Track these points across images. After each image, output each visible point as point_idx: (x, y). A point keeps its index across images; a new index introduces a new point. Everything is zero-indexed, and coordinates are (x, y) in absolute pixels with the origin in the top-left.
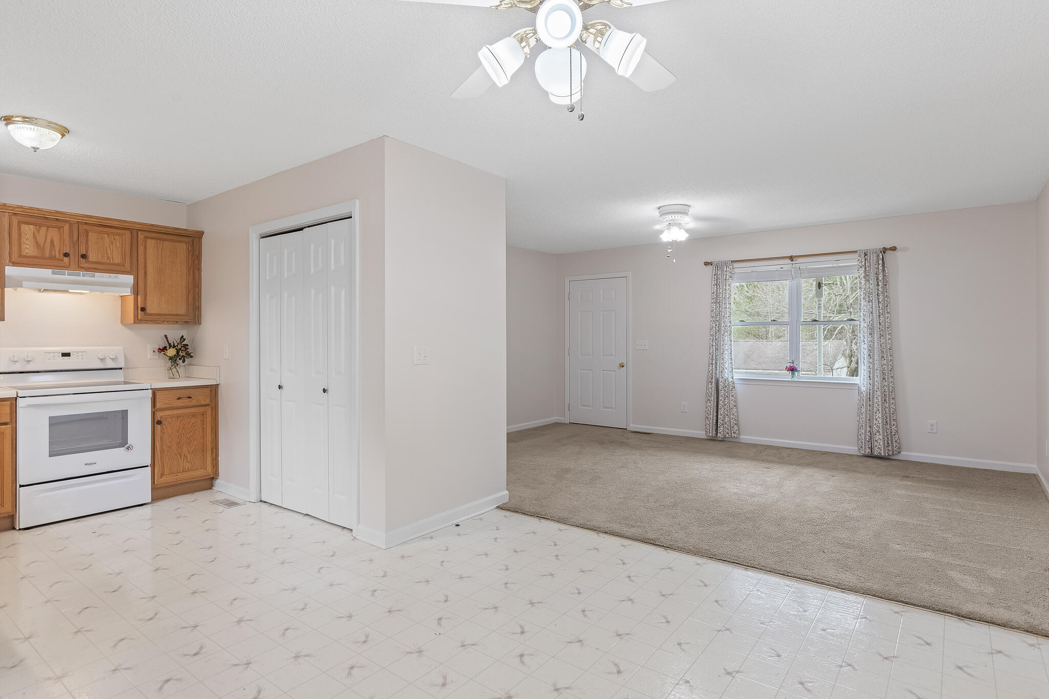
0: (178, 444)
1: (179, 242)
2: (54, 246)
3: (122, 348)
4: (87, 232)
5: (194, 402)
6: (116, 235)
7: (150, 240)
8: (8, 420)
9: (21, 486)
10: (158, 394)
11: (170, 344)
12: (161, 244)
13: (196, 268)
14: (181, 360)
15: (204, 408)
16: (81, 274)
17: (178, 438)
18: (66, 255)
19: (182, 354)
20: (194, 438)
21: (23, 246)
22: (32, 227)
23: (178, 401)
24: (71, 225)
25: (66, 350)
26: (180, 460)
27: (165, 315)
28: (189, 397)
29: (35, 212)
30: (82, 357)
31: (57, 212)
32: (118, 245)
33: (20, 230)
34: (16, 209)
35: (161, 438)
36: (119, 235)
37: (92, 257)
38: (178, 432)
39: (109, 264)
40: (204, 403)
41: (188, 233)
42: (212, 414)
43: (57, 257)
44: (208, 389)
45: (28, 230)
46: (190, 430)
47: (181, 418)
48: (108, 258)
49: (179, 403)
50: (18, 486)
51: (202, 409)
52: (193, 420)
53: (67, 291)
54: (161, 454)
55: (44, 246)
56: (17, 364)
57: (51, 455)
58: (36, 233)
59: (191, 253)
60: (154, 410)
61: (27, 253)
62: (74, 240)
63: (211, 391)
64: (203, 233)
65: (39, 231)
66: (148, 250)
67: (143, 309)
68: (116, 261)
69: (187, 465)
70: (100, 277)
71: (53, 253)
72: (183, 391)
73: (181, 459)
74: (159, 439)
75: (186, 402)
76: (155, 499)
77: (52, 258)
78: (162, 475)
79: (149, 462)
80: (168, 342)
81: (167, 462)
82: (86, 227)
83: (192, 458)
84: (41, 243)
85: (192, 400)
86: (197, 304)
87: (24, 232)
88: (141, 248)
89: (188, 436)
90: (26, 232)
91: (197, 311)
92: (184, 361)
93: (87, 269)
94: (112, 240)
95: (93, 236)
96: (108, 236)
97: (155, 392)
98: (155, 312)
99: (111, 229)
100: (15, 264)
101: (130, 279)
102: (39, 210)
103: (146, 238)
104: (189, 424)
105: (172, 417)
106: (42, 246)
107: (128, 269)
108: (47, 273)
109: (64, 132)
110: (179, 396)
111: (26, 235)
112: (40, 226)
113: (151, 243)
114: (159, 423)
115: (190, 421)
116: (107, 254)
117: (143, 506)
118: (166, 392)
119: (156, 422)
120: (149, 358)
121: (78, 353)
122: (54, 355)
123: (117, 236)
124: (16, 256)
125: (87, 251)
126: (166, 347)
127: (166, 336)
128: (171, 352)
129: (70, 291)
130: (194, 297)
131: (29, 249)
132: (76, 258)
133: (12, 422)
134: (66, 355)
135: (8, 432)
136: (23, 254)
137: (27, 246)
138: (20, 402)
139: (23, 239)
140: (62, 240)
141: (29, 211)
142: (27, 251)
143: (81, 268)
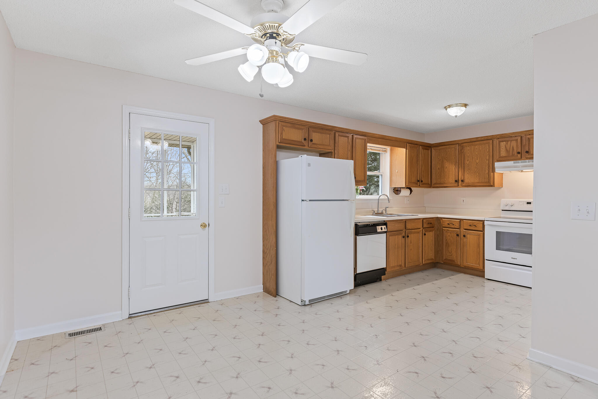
2: (514, 149)
4: (528, 140)
9: (486, 260)
16: (527, 161)
18: (519, 153)
21: (501, 152)
22: (504, 142)
24: (521, 137)
25: (529, 201)
31: (514, 133)
33: (500, 145)
34: (498, 136)
43: (515, 155)
45: (503, 144)
56: (507, 206)
57: (497, 249)
58: (506, 146)
62: (524, 144)
65: (507, 144)
71: (514, 153)
77: (513, 155)
84: (508, 150)
90: (502, 146)
93: (529, 158)
100: (499, 161)
102: (506, 134)
106: (509, 151)
108: (512, 163)
109: (466, 105)
112: (508, 141)
122: (523, 203)
124: (498, 158)
125: (529, 149)
131: (503, 153)
132: (524, 154)
133: (483, 230)
134: (529, 203)
135: (482, 235)
136: (501, 156)
137: (502, 152)
138: (486, 223)
139: (501, 149)
140: (517, 145)
141: (502, 136)
142: (502, 154)
143: (527, 158)
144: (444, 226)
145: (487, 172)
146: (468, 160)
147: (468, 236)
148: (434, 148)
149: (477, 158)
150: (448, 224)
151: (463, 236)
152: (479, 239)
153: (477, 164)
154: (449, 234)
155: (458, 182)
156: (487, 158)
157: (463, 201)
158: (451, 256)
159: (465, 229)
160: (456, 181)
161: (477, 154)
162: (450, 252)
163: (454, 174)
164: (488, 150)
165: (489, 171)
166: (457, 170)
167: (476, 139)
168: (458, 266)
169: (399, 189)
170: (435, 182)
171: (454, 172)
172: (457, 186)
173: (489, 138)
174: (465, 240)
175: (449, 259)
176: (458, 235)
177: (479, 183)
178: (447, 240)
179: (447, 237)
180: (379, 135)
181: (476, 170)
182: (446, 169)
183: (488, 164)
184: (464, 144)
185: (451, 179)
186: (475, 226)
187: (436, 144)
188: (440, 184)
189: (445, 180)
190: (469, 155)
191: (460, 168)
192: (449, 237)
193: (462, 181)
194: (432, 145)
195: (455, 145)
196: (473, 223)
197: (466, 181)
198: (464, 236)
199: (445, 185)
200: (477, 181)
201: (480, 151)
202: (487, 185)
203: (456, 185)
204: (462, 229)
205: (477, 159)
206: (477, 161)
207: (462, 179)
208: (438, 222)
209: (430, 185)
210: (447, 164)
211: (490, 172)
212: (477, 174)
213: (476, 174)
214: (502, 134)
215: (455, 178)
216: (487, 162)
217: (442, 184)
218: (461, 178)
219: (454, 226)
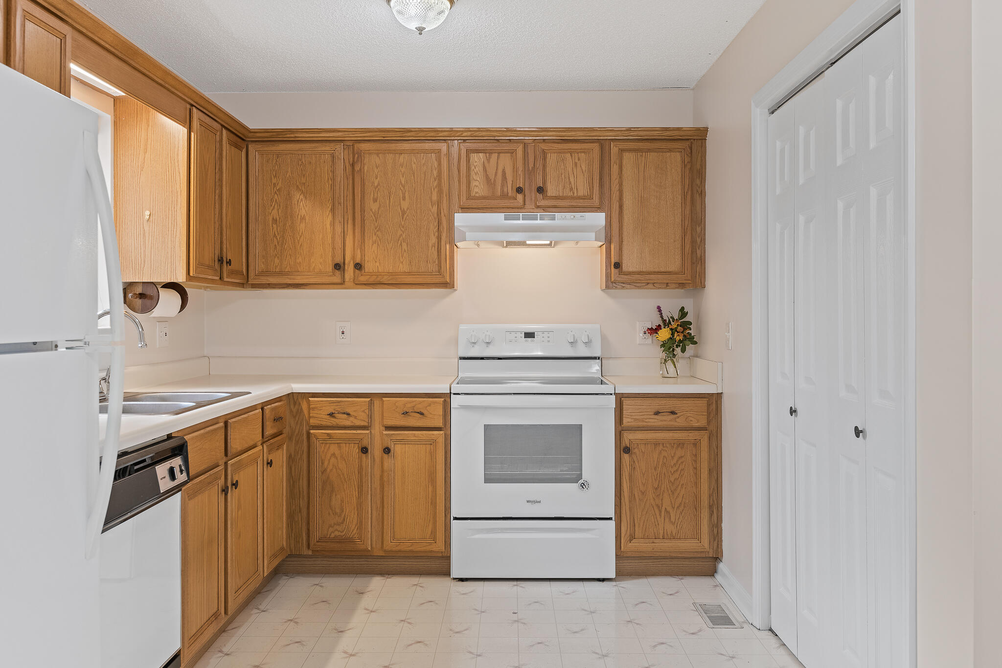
0: (656, 489)
1: (670, 150)
2: (506, 178)
3: (598, 326)
4: (544, 153)
5: (680, 422)
6: (581, 152)
7: (627, 154)
8: (441, 425)
9: (455, 519)
10: (626, 402)
11: (664, 321)
12: (643, 158)
13: (697, 191)
14: (679, 349)
15: (696, 433)
16: (539, 217)
17: (655, 480)
18: (519, 190)
19: (678, 338)
20: (681, 483)
21: (473, 183)
22: (481, 155)
23: (656, 417)
24: (525, 145)
25: (530, 328)
26: (658, 517)
27: (649, 273)
28: (673, 413)
29: (484, 134)
30: (549, 339)
31: (508, 130)
32: (583, 167)
33: (469, 161)
34: (465, 134)
35: (630, 476)
36: (584, 152)
37: (551, 191)
38: (655, 469)
39: (573, 198)
40: (696, 425)
41: (682, 133)
42: (710, 447)
43: (510, 194)
44: (705, 401)
45: (477, 159)
46: (675, 469)
47: (661, 446)
48: (571, 189)
49: (656, 421)
50: (452, 518)
51: (692, 436)
52: (680, 453)
53: (522, 244)
54: (630, 501)
55: (495, 180)
56: (476, 346)
57: (488, 480)
58: (486, 165)
59: (689, 166)
60: (620, 428)
61: (476, 193)
62: (530, 168)
63: (709, 405)
64: (706, 130)
65: (489, 161)
66: (624, 169)
67: (617, 265)
68: (581, 193)
69: (670, 528)
70: (563, 219)
71: (505, 190)
72: (663, 401)
73: (660, 515)
74: (627, 478)
75: (666, 420)
76: (622, 573)
77: (504, 196)
78: (632, 538)
79: (612, 514)
80: (662, 317)
81: (639, 517)
82: (543, 146)
83: (677, 518)
84: (492, 177)
85: (678, 417)
86: (699, 252)
87: (473, 164)
88: (615, 168)
89: (672, 479)
90: (475, 164)
91: (699, 266)
92: (683, 351)
93: (545, 209)
94: (577, 161)
95: (552, 158)
96: (571, 155)
97: (620, 398)
98: (634, 270)
99: (574, 144)
100: (465, 209)
101: (599, 219)
102: (487, 130)
103: (622, 151)
104: (673, 457)
105: (646, 443)
106: (492, 181)
107: (596, 201)
108: (498, 218)
110: (656, 408)
111: (475, 168)
112: (491, 152)
113: (629, 159)
114: (627, 450)
115: (675, 453)
116: (570, 183)
117: (605, 583)
118: (638, 401)
119: (623, 449)
120: (638, 343)
121: (543, 332)
122: (516, 335)
123: (583, 154)
124: (465, 199)
125: (544, 182)
126: (659, 325)
127: (659, 308)
128: (664, 334)
129: (528, 242)
130: (693, 242)
131: (479, 188)
132: (531, 194)
133: (445, 427)
134: (529, 335)
135: (441, 440)
136: (473, 194)
137: (477, 183)
138: (455, 401)
139: (472, 173)
140: (515, 169)
141: (477, 134)
142: (476, 190)
143: (538, 207)
144: (313, 422)
145: (433, 240)
146: (375, 200)
147: (398, 449)
148: (259, 146)
149: (404, 194)
150: (331, 415)
151: (384, 449)
152: (432, 455)
153: (404, 213)
154: (334, 449)
155: (342, 269)
156: (435, 198)
157: (343, 333)
158: (339, 525)
159: (388, 428)
160: (338, 267)
161: (403, 182)
162: (338, 511)
163: (330, 242)
164: (435, 173)
165: (439, 238)
166: (339, 229)
167: (399, 134)
168: (365, 555)
169: (150, 291)
170: (263, 266)
171: (330, 236)
172: (341, 284)
173: (441, 134)
174: (388, 462)
175: (333, 535)
176: (364, 450)
177: (409, 273)
178: (325, 470)
179: (326, 463)
180: (116, 36)
181: (400, 232)
182: (303, 226)
183: (436, 216)
184: (364, 146)
185: (322, 261)
186: (422, 414)
187: (266, 131)
188: (281, 273)
189: (298, 261)
190: (379, 184)
191: (350, 222)
192: (333, 460)
193: (358, 266)
194: (250, 135)
195: (332, 145)
196: (414, 403)
197: (369, 267)
198: (387, 451)
199: (299, 280)
200: (404, 267)
201: (414, 174)
202: (437, 281)
203: (337, 279)
204: (377, 429)
205: (404, 199)
206: (405, 205)
207: (358, 261)
208: (291, 411)
209: (245, 281)
210: (303, 207)
211: (443, 243)
212: (405, 246)
213: (401, 244)
214: (479, 130)
215: (333, 257)
216: (435, 209)
217: (287, 274)
218: (353, 258)
219: (352, 419)
